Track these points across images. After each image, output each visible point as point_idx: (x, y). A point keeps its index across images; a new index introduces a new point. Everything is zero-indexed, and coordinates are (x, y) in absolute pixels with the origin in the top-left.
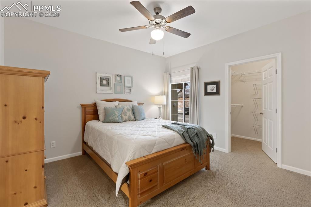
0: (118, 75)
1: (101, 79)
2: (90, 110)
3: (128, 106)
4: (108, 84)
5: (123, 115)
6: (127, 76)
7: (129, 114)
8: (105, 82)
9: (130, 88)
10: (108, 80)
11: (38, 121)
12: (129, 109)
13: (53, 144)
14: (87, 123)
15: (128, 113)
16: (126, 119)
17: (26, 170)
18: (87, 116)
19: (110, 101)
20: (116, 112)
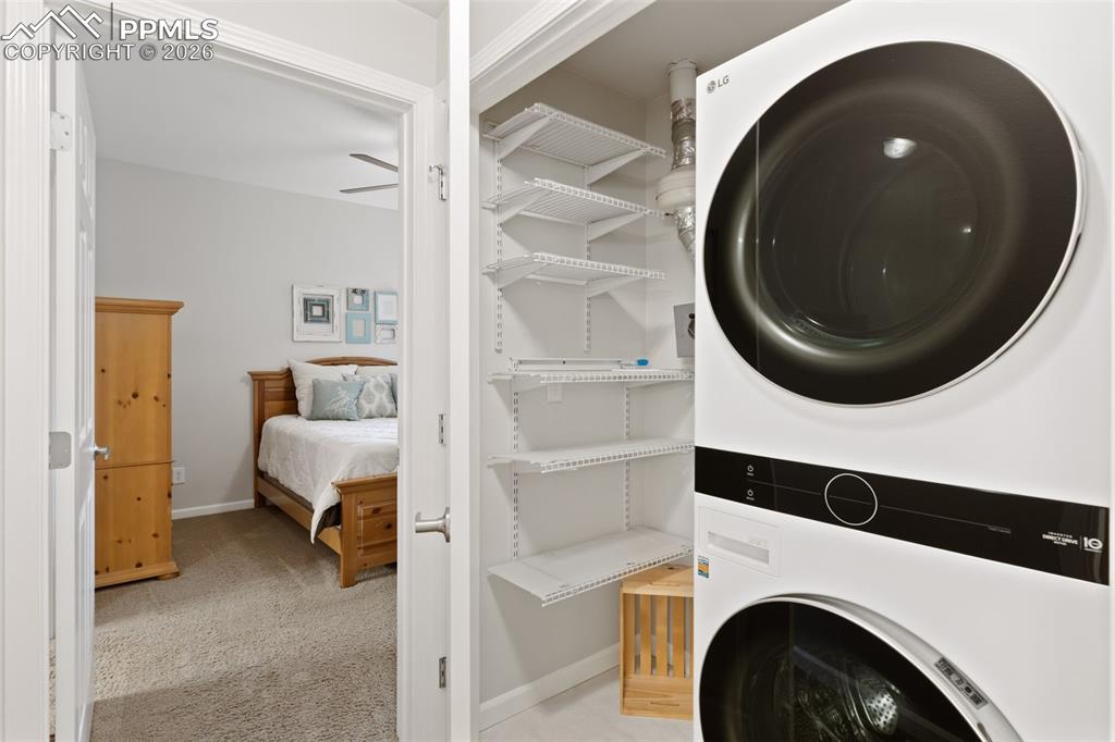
0: (355, 291)
1: (308, 304)
2: (277, 387)
3: (379, 378)
4: (326, 317)
5: (362, 401)
6: (381, 293)
7: (381, 399)
8: (317, 311)
9: (392, 326)
10: (325, 304)
11: (161, 403)
12: (382, 386)
13: (179, 473)
14: (267, 422)
15: (377, 395)
16: (370, 411)
17: (139, 499)
18: (266, 403)
19: (333, 365)
20: (343, 393)
